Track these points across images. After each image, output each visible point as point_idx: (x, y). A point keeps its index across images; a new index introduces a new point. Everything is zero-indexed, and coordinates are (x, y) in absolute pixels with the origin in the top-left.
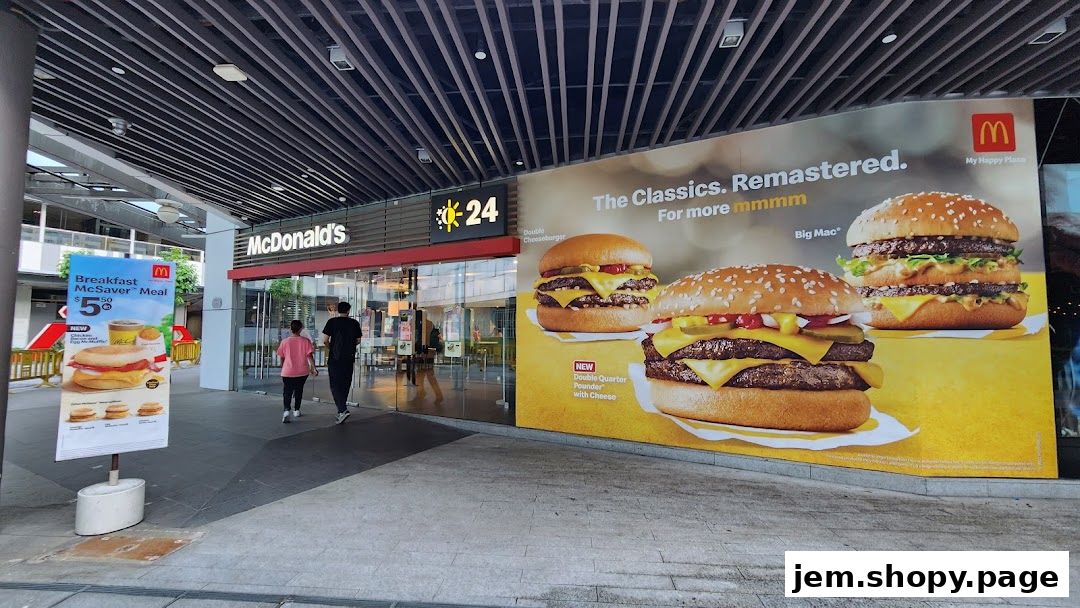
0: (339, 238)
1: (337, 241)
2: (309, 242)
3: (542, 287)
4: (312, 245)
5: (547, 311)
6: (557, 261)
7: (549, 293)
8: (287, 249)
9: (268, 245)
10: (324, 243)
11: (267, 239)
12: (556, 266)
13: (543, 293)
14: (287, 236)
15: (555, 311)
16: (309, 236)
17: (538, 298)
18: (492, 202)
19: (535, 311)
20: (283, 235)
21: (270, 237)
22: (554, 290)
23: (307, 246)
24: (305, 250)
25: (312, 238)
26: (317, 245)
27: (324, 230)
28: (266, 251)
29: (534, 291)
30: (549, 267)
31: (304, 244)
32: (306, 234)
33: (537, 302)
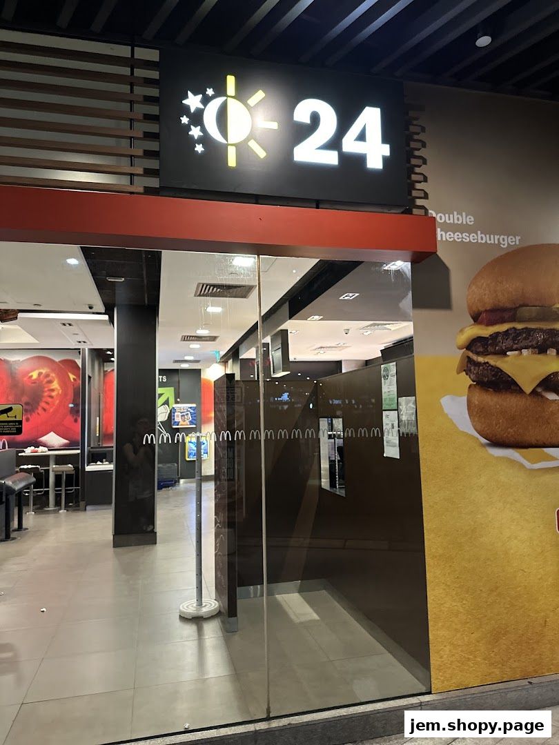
3: (475, 344)
5: (491, 400)
6: (507, 290)
7: (493, 361)
12: (504, 300)
13: (481, 359)
15: (510, 402)
17: (468, 372)
18: (371, 118)
19: (465, 398)
22: (503, 353)
29: (458, 355)
30: (489, 302)
33: (466, 380)
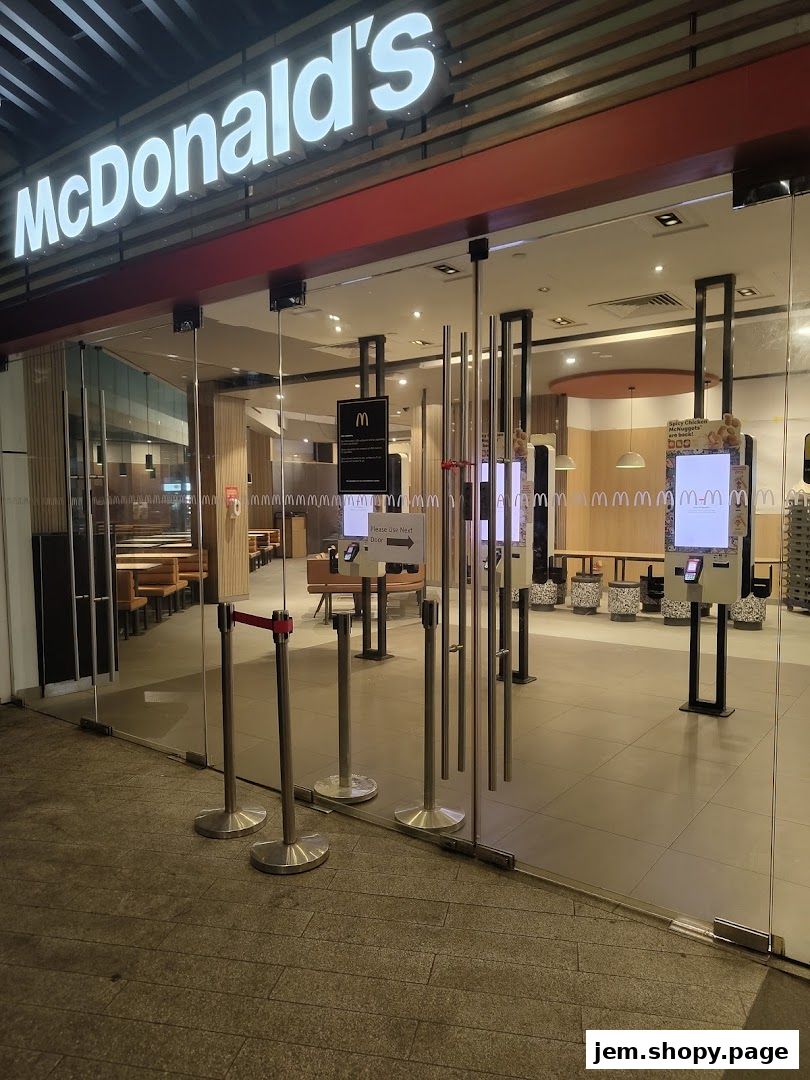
0: (400, 81)
1: (386, 100)
2: (243, 147)
4: (258, 155)
8: (150, 200)
9: (79, 202)
10: (314, 132)
11: (74, 184)
14: (153, 146)
16: (244, 116)
20: (131, 150)
21: (84, 171)
23: (235, 166)
24: (232, 185)
25: (256, 126)
26: (282, 146)
27: (315, 68)
28: (74, 230)
31: (224, 162)
32: (230, 115)
